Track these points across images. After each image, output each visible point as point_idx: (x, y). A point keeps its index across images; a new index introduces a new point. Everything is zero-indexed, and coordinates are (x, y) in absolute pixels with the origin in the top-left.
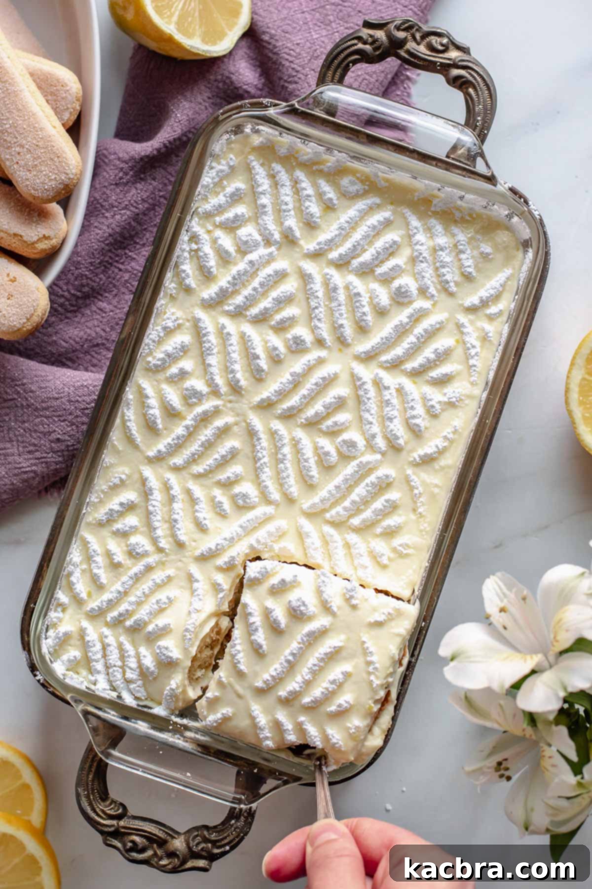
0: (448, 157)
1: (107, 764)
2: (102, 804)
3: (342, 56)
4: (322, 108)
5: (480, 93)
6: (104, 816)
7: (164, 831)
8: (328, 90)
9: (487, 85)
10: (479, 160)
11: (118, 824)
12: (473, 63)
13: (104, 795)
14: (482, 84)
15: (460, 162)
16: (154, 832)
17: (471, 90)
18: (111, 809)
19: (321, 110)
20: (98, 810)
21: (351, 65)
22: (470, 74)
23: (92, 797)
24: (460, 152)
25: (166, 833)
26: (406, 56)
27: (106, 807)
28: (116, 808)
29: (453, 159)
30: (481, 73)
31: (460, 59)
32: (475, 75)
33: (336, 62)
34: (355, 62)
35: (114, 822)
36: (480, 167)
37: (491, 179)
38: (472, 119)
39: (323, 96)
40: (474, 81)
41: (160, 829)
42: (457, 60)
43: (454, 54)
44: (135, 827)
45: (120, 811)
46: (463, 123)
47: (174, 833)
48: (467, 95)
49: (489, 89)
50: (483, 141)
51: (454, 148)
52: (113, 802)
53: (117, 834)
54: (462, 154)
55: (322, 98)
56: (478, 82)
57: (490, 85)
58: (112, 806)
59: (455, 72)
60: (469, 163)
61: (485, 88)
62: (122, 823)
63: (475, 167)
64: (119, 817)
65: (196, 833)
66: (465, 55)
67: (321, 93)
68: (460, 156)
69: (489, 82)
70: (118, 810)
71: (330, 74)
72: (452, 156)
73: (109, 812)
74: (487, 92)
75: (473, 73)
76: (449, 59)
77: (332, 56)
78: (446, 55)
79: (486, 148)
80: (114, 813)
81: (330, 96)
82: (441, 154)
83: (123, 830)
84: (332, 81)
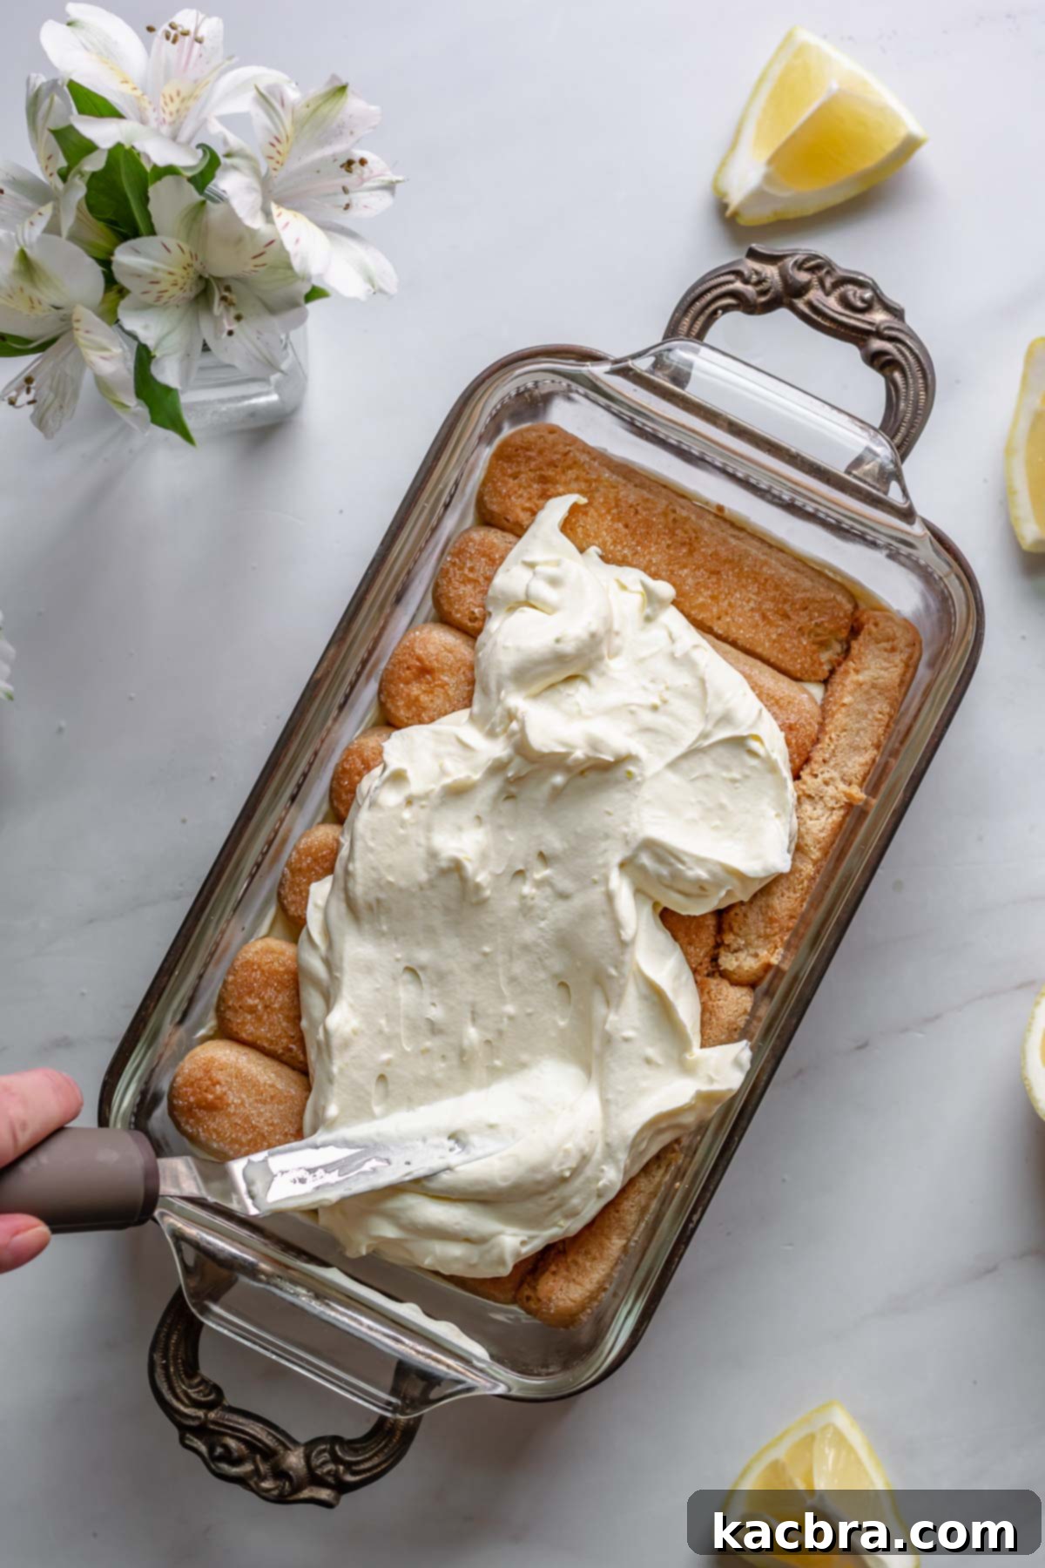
0: (848, 472)
1: (202, 1324)
2: (186, 1381)
3: (709, 297)
4: (667, 372)
5: (911, 381)
6: (186, 1401)
7: (274, 1437)
8: (682, 348)
9: (923, 370)
10: (894, 486)
11: (206, 1415)
12: (907, 334)
13: (191, 1368)
14: (915, 367)
15: (865, 482)
16: (259, 1436)
17: (897, 375)
18: (198, 1392)
19: (664, 375)
20: (178, 1391)
21: (720, 312)
22: (899, 350)
23: (172, 1370)
24: (867, 467)
25: (278, 1440)
26: (806, 310)
27: (191, 1387)
28: (207, 1391)
29: (855, 477)
30: (917, 351)
31: (887, 325)
32: (907, 353)
33: (699, 305)
34: (726, 309)
35: (201, 1413)
36: (894, 494)
37: (908, 515)
38: (892, 419)
39: (672, 356)
40: (903, 362)
41: (269, 1434)
42: (882, 327)
43: (879, 317)
44: (231, 1424)
45: (212, 1397)
46: (877, 424)
47: (289, 1441)
48: (891, 383)
49: (925, 377)
50: (903, 457)
51: (858, 462)
52: (204, 1381)
53: (202, 1431)
54: (869, 470)
55: (668, 358)
56: (909, 364)
57: (928, 371)
58: (201, 1388)
59: (877, 344)
60: (878, 486)
61: (919, 375)
62: (212, 1415)
63: (886, 493)
64: (209, 1406)
65: (323, 1447)
66: (896, 320)
67: (669, 350)
68: (866, 474)
69: (926, 366)
70: (209, 1395)
71: (687, 321)
72: (855, 472)
73: (194, 1396)
74: (921, 381)
75: (904, 349)
76: (871, 324)
77: (693, 295)
78: (867, 317)
79: (906, 468)
80: (203, 1399)
81: (681, 358)
82: (839, 467)
83: (212, 1427)
84: (688, 335)
